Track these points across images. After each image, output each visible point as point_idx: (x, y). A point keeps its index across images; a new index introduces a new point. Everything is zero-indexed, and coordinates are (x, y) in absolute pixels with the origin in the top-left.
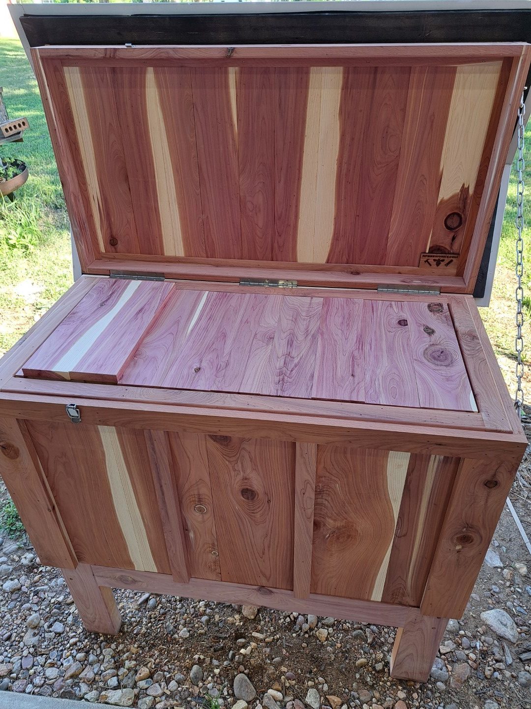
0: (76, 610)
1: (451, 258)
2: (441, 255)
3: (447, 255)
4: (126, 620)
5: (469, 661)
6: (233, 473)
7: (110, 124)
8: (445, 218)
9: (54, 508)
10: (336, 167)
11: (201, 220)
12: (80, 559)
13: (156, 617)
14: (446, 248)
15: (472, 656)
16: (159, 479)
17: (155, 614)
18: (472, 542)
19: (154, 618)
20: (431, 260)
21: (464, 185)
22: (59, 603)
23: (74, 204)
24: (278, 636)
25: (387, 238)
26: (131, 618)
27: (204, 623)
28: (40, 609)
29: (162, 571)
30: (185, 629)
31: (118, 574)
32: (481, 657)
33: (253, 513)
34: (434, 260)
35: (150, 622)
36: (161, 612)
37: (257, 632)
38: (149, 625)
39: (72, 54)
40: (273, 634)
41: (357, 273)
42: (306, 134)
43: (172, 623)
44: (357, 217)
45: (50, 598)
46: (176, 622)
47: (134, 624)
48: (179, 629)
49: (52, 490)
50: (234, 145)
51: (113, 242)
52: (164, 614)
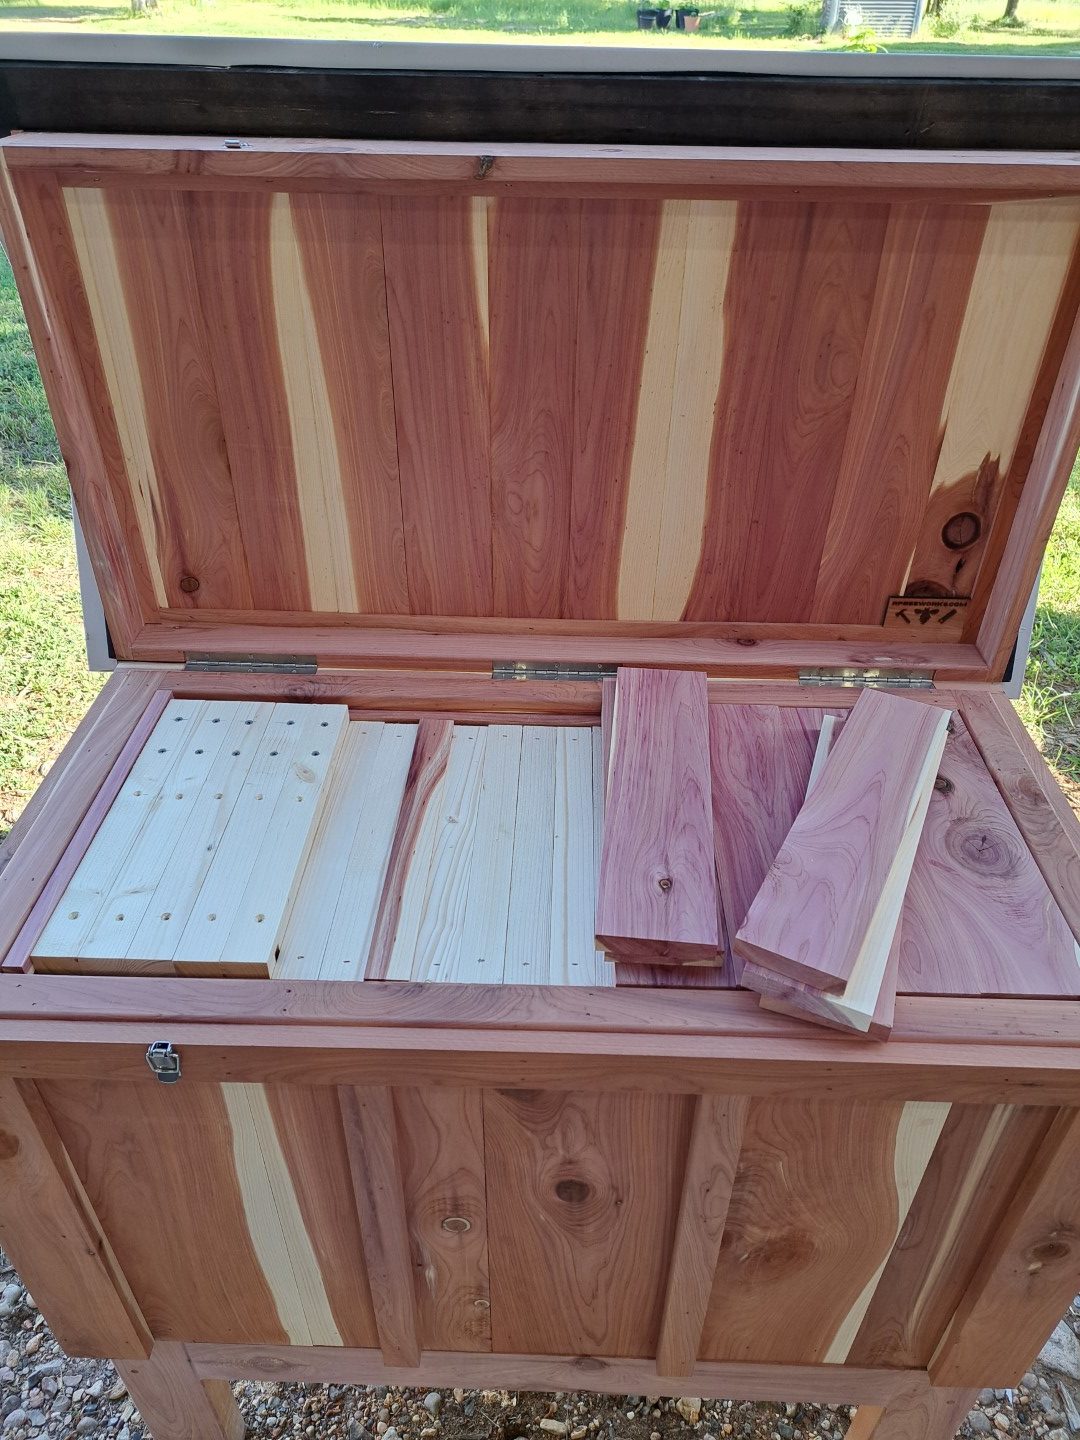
0: (134, 1412)
1: (953, 607)
2: (931, 600)
3: (945, 601)
4: (255, 1425)
5: (997, 1432)
6: (539, 1153)
7: (182, 322)
8: (944, 524)
9: (100, 1244)
10: (712, 418)
11: (399, 535)
12: (156, 1333)
13: (322, 1408)
14: (941, 586)
15: (1001, 1419)
16: (367, 1179)
17: (319, 1401)
18: (1066, 1253)
19: (319, 1412)
20: (910, 612)
21: (988, 455)
22: (94, 1400)
23: (96, 509)
24: (596, 1422)
25: (817, 568)
26: (265, 1417)
27: (432, 1410)
28: (49, 1421)
29: (353, 1341)
30: (391, 1430)
31: (250, 1356)
32: (1018, 1420)
33: (579, 1225)
34: (917, 611)
35: (311, 1422)
36: (332, 1395)
37: (550, 1418)
38: (310, 1429)
39: (88, 162)
40: (585, 1418)
41: (749, 642)
42: (648, 348)
43: (359, 1419)
44: (754, 525)
45: (69, 1390)
46: (368, 1416)
47: (275, 1432)
48: (377, 1433)
49: (96, 1206)
50: (481, 371)
51: (187, 583)
52: (341, 1399)
